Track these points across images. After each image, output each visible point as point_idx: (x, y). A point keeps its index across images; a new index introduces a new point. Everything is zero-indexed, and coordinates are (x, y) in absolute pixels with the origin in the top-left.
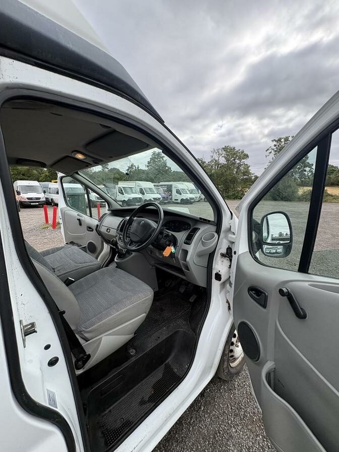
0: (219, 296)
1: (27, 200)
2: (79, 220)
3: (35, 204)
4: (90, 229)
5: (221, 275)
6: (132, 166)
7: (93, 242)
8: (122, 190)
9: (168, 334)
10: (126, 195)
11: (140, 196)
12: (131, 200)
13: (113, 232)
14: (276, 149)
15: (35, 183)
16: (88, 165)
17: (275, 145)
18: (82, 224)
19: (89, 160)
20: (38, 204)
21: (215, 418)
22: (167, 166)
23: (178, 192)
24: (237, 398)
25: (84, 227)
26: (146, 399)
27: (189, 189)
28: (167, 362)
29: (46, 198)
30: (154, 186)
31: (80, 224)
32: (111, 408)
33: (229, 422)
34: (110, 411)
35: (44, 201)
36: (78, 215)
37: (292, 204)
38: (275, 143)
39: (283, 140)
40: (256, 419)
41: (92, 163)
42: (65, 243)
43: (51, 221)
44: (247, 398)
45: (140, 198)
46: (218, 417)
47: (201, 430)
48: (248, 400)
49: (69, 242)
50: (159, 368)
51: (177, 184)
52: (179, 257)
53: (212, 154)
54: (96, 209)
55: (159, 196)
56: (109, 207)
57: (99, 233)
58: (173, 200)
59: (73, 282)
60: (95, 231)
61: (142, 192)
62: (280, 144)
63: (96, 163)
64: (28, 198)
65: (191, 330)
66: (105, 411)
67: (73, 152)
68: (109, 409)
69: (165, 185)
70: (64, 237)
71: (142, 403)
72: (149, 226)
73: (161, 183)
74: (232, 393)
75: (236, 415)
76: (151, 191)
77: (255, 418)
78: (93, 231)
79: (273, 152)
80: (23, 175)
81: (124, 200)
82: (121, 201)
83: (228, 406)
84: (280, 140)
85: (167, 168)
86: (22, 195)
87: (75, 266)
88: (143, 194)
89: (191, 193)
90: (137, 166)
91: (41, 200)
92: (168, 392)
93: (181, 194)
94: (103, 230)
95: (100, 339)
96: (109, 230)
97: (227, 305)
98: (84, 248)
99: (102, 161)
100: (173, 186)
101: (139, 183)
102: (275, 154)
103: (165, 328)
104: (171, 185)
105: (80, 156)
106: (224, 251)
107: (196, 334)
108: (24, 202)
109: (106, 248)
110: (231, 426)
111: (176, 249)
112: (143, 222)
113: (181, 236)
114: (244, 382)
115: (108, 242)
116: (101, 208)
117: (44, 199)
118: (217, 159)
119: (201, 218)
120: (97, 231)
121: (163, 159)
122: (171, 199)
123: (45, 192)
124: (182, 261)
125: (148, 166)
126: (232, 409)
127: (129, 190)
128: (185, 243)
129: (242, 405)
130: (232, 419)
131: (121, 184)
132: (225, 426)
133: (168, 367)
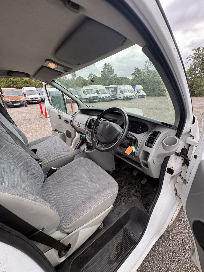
0: (169, 185)
1: (31, 99)
2: (59, 115)
3: (35, 102)
4: (66, 121)
5: (173, 171)
6: (91, 74)
7: (69, 131)
8: (85, 92)
9: (127, 210)
10: (88, 95)
11: (97, 95)
12: (91, 98)
13: (82, 127)
14: (194, 57)
15: (33, 89)
16: (60, 74)
17: (195, 54)
18: (61, 118)
19: (60, 69)
20: (36, 101)
21: (156, 261)
22: (114, 74)
23: (122, 92)
24: (172, 248)
25: (62, 121)
26: (112, 259)
27: (129, 90)
28: (125, 227)
29: (41, 98)
30: (106, 88)
31: (60, 119)
32: (88, 264)
33: (167, 266)
34: (87, 266)
35: (40, 100)
36: (58, 112)
37: (201, 99)
38: (195, 51)
39: (201, 49)
40: (187, 267)
41: (63, 72)
42: (52, 130)
43: (44, 113)
44: (180, 249)
45: (97, 97)
46: (159, 261)
47: (147, 269)
48: (181, 251)
49: (54, 130)
50: (120, 232)
51: (120, 86)
52: (140, 157)
53: (145, 64)
54: (70, 104)
55: (109, 95)
56: (78, 107)
57: (73, 126)
58: (118, 98)
59: (55, 171)
60: (69, 124)
61: (98, 92)
62: (199, 52)
63: (66, 71)
64: (31, 98)
65: (144, 208)
66: (84, 266)
67: (45, 61)
68: (86, 265)
69: (113, 87)
70: (51, 126)
71: (110, 262)
72: (114, 130)
73: (110, 86)
74: (168, 244)
75: (172, 261)
76: (104, 92)
77: (187, 265)
78: (68, 123)
79: (192, 60)
80: (27, 83)
81: (87, 98)
82: (85, 99)
83: (166, 253)
84: (199, 49)
85: (114, 75)
86: (27, 96)
87: (57, 154)
88: (99, 94)
89: (130, 93)
90: (94, 75)
91: (38, 99)
92: (128, 254)
93: (123, 93)
94: (75, 124)
95: (78, 232)
96: (79, 125)
97: (175, 192)
98: (64, 134)
99: (71, 69)
100: (118, 88)
101: (95, 86)
102: (193, 61)
103: (123, 204)
104: (117, 87)
105: (52, 66)
106: (179, 151)
107: (148, 212)
108: (29, 101)
109: (78, 135)
110: (169, 269)
111: (136, 149)
112: (109, 125)
113: (142, 138)
114: (176, 236)
115: (79, 132)
116: (73, 104)
117: (40, 99)
118: (149, 67)
119: (162, 123)
120: (71, 125)
121: (111, 69)
122: (117, 97)
123: (40, 94)
124: (143, 160)
125: (101, 74)
126: (168, 255)
127: (90, 92)
128: (146, 145)
129: (176, 254)
130: (170, 264)
131: (85, 88)
132: (165, 268)
133: (126, 232)
